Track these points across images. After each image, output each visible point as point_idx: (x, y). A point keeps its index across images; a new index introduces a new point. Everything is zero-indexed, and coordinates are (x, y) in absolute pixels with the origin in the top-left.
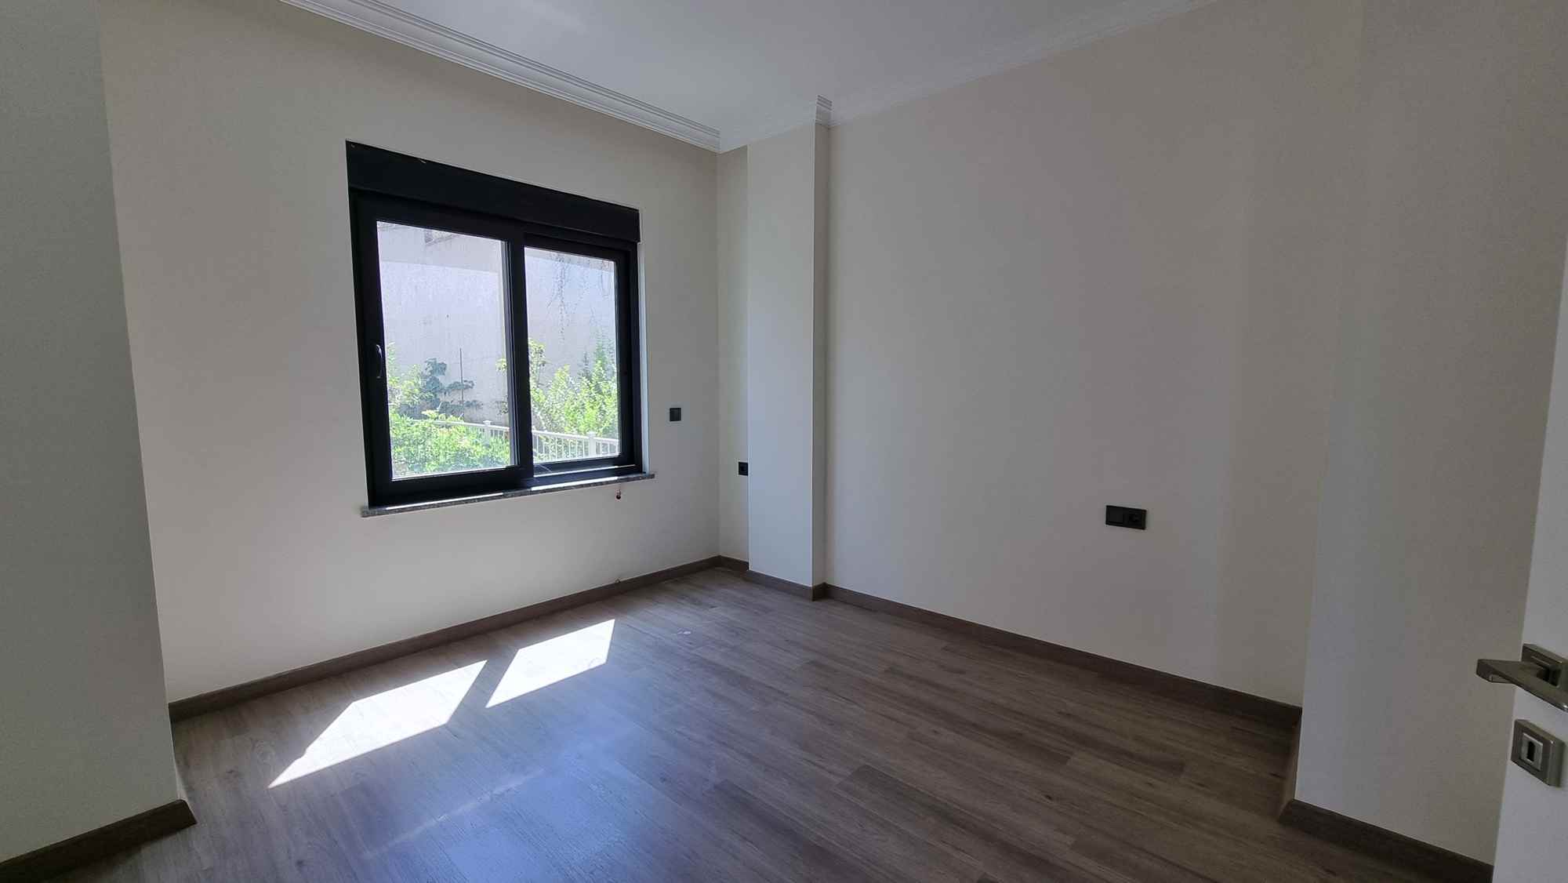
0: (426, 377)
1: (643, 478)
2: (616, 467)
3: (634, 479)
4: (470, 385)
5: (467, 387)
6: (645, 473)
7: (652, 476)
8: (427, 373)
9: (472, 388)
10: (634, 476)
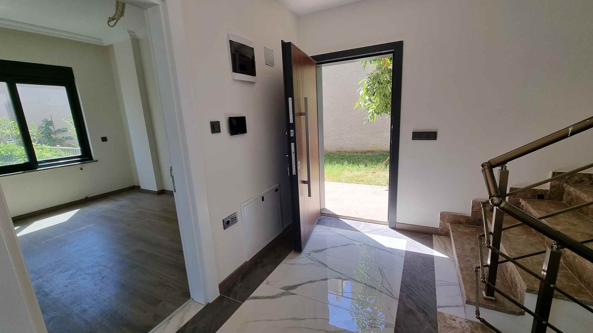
0: (43, 127)
1: (92, 162)
2: (80, 159)
3: (87, 163)
4: (66, 130)
5: (64, 131)
6: (93, 160)
7: (97, 161)
8: (44, 126)
9: (67, 131)
10: (88, 161)
